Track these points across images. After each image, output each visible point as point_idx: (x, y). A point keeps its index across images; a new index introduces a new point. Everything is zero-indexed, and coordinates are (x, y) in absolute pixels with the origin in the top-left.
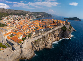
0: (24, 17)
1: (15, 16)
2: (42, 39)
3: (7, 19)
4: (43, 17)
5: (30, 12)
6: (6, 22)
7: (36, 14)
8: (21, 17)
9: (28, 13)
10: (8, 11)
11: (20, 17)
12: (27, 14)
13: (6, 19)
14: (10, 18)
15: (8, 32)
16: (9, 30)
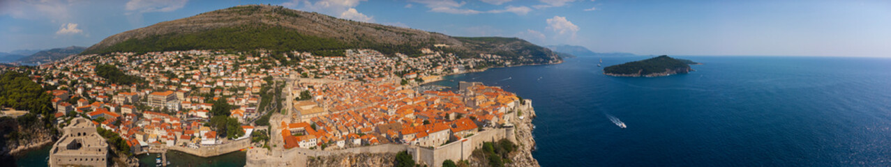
1: (367, 58)
4: (508, 63)
5: (444, 40)
6: (314, 87)
7: (477, 48)
9: (433, 41)
10: (346, 28)
11: (388, 61)
12: (429, 51)
14: (345, 65)
15: (303, 121)
16: (307, 116)
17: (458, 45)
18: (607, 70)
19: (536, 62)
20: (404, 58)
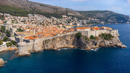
0: (57, 22)
1: (40, 18)
2: (51, 40)
3: (24, 22)
6: (23, 27)
7: (87, 16)
8: (51, 21)
9: (67, 12)
11: (49, 20)
12: (65, 16)
13: (22, 21)
14: (30, 21)
17: (78, 14)
19: (118, 22)
20: (55, 19)
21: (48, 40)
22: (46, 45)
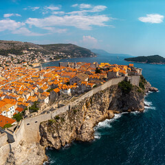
0: (18, 60)
2: (67, 117)
4: (69, 57)
5: (33, 45)
7: (51, 50)
8: (10, 59)
9: (27, 46)
17: (41, 48)
18: (125, 59)
19: (83, 56)
21: (57, 118)
22: (55, 135)
